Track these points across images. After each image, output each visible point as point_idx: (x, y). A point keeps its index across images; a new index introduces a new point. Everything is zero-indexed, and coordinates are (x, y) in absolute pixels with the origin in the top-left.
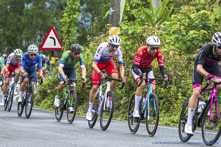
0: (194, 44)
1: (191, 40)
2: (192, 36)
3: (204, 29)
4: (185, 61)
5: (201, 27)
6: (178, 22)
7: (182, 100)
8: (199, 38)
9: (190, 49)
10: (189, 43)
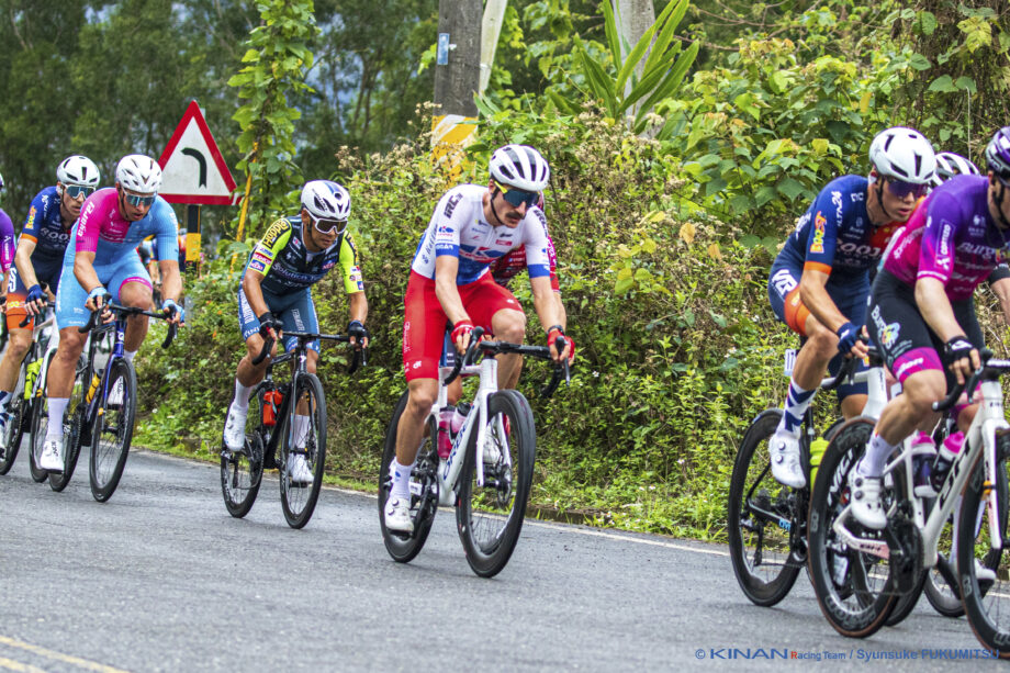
0: (784, 199)
1: (773, 179)
2: (777, 162)
3: (826, 136)
4: (744, 266)
5: (815, 126)
6: (721, 102)
7: (724, 432)
8: (804, 172)
9: (769, 219)
10: (762, 193)
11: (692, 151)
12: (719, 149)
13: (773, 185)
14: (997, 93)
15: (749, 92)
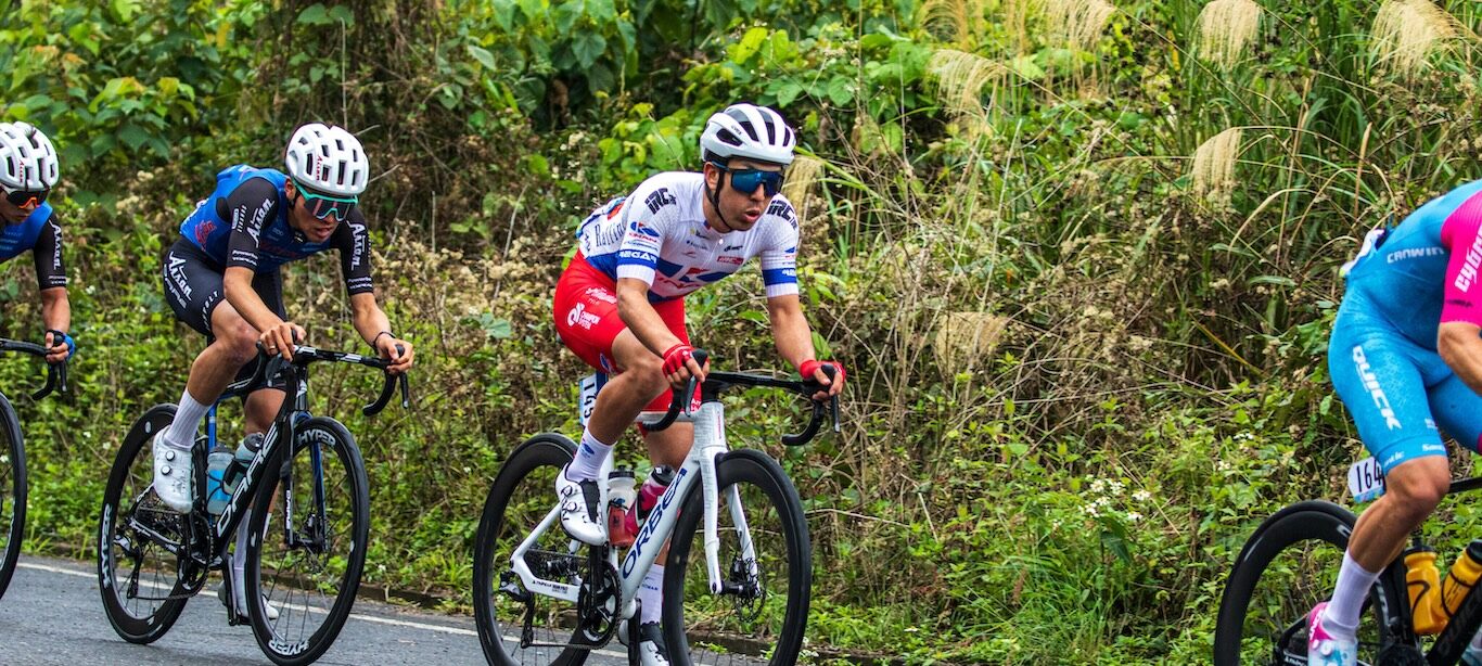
11: (18, 90)
12: (49, 89)
13: (113, 132)
14: (378, 26)
15: (86, 21)
